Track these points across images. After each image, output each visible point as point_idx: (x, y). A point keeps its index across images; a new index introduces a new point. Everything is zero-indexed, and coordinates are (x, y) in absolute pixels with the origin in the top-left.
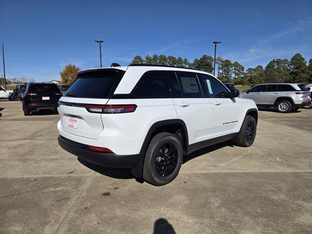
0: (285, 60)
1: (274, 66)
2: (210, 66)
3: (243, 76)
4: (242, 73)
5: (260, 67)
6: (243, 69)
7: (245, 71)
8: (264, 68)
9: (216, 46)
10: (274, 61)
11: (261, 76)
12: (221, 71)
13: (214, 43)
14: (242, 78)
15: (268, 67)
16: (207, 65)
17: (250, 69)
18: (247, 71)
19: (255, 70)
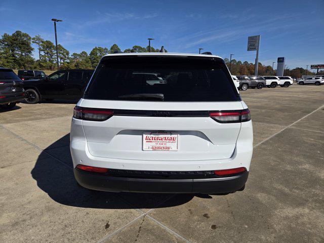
0: (105, 48)
1: (97, 54)
2: (28, 45)
3: (68, 61)
4: (68, 58)
5: (84, 53)
6: (68, 54)
7: (70, 56)
8: (88, 55)
9: (55, 25)
10: (96, 49)
11: (87, 62)
12: (42, 53)
13: (53, 20)
14: (68, 63)
15: (92, 54)
16: (23, 44)
17: (75, 54)
18: (72, 56)
19: (80, 56)
